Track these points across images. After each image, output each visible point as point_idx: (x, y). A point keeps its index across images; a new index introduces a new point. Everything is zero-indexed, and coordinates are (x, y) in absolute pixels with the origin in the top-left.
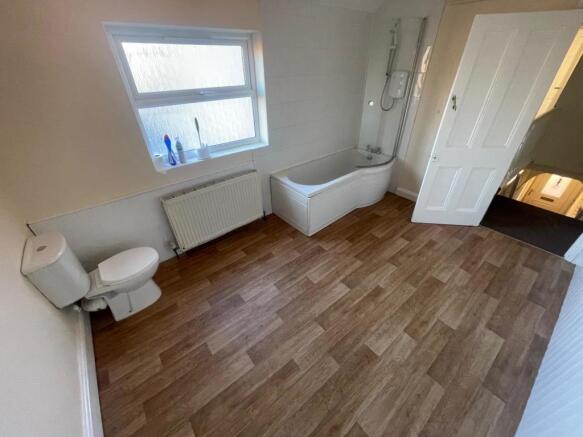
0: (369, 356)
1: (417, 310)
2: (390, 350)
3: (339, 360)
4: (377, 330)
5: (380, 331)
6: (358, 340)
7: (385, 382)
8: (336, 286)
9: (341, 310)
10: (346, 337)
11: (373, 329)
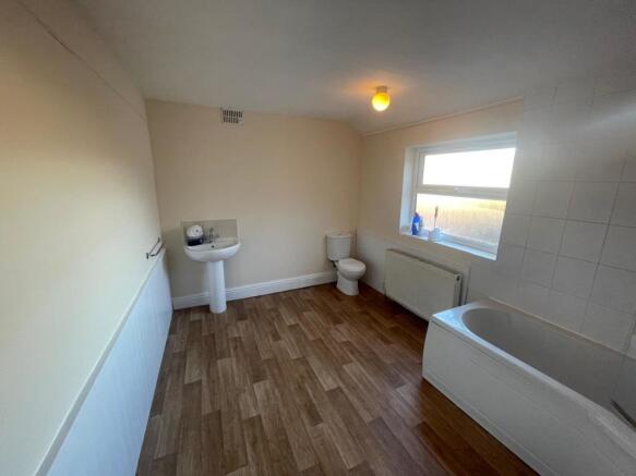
0: (258, 377)
1: (272, 446)
2: (253, 394)
3: (267, 361)
4: (274, 393)
5: (271, 396)
6: (273, 375)
7: (236, 379)
8: (334, 380)
9: (305, 375)
10: (280, 370)
11: (276, 391)
